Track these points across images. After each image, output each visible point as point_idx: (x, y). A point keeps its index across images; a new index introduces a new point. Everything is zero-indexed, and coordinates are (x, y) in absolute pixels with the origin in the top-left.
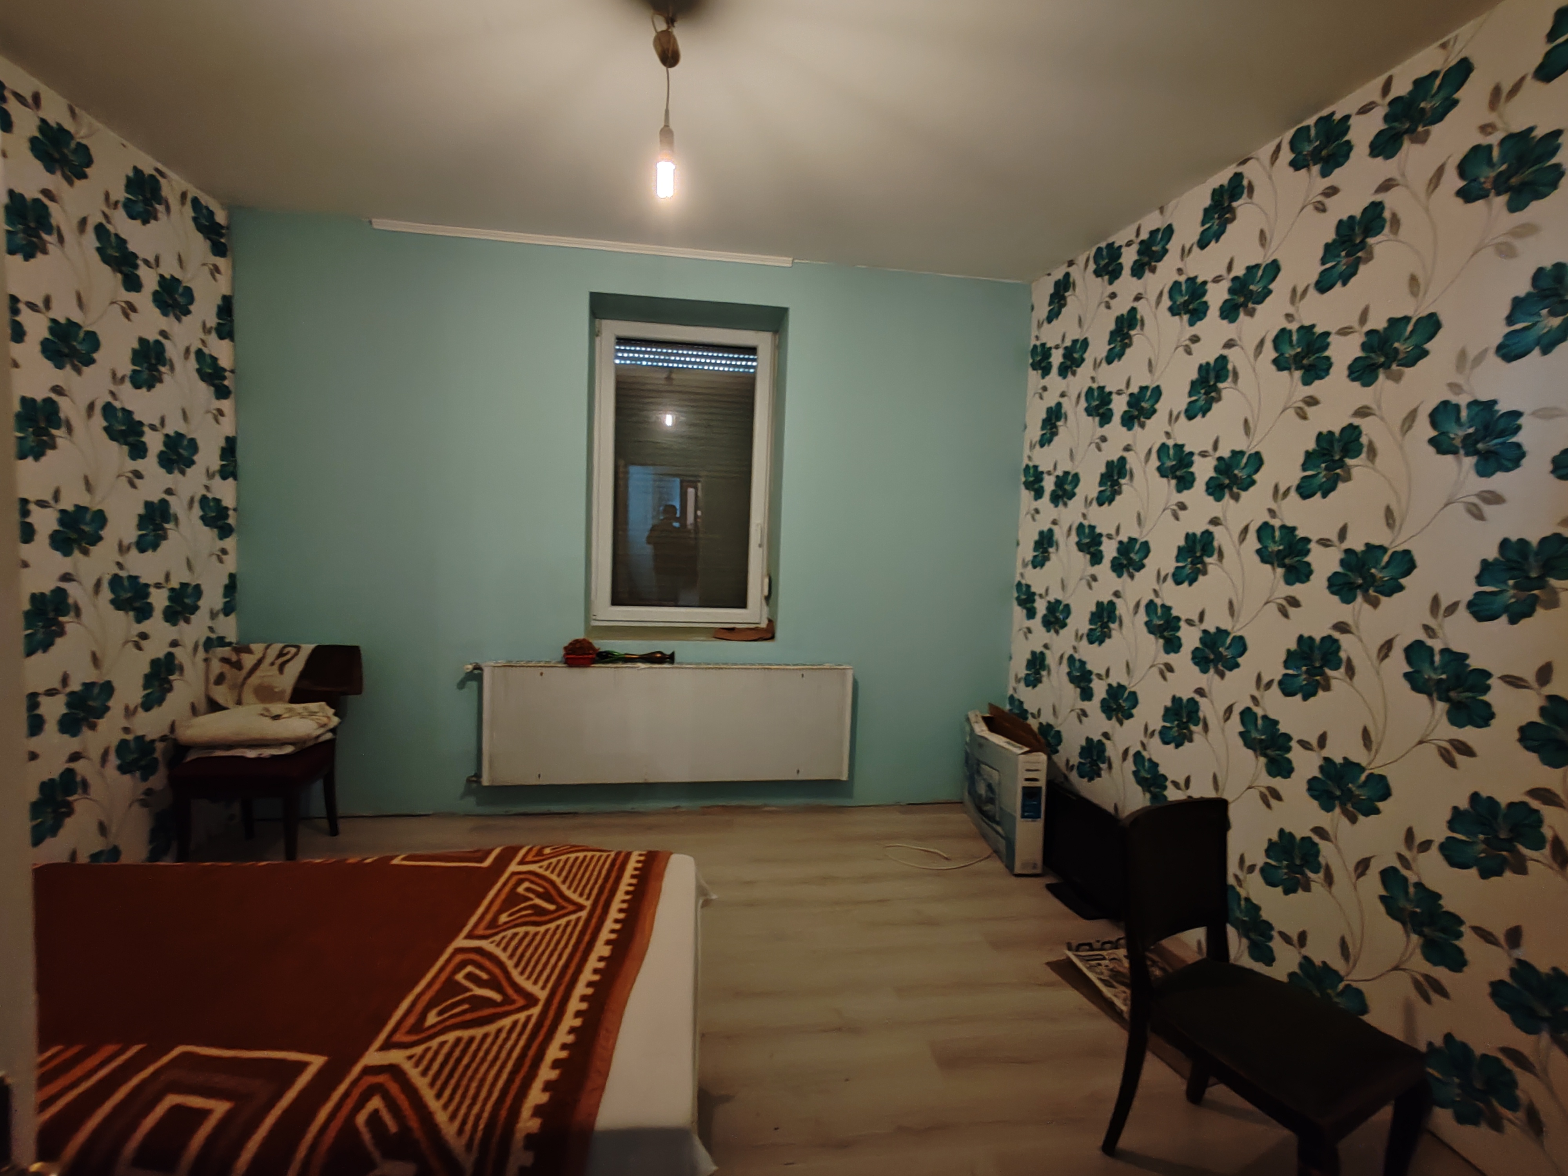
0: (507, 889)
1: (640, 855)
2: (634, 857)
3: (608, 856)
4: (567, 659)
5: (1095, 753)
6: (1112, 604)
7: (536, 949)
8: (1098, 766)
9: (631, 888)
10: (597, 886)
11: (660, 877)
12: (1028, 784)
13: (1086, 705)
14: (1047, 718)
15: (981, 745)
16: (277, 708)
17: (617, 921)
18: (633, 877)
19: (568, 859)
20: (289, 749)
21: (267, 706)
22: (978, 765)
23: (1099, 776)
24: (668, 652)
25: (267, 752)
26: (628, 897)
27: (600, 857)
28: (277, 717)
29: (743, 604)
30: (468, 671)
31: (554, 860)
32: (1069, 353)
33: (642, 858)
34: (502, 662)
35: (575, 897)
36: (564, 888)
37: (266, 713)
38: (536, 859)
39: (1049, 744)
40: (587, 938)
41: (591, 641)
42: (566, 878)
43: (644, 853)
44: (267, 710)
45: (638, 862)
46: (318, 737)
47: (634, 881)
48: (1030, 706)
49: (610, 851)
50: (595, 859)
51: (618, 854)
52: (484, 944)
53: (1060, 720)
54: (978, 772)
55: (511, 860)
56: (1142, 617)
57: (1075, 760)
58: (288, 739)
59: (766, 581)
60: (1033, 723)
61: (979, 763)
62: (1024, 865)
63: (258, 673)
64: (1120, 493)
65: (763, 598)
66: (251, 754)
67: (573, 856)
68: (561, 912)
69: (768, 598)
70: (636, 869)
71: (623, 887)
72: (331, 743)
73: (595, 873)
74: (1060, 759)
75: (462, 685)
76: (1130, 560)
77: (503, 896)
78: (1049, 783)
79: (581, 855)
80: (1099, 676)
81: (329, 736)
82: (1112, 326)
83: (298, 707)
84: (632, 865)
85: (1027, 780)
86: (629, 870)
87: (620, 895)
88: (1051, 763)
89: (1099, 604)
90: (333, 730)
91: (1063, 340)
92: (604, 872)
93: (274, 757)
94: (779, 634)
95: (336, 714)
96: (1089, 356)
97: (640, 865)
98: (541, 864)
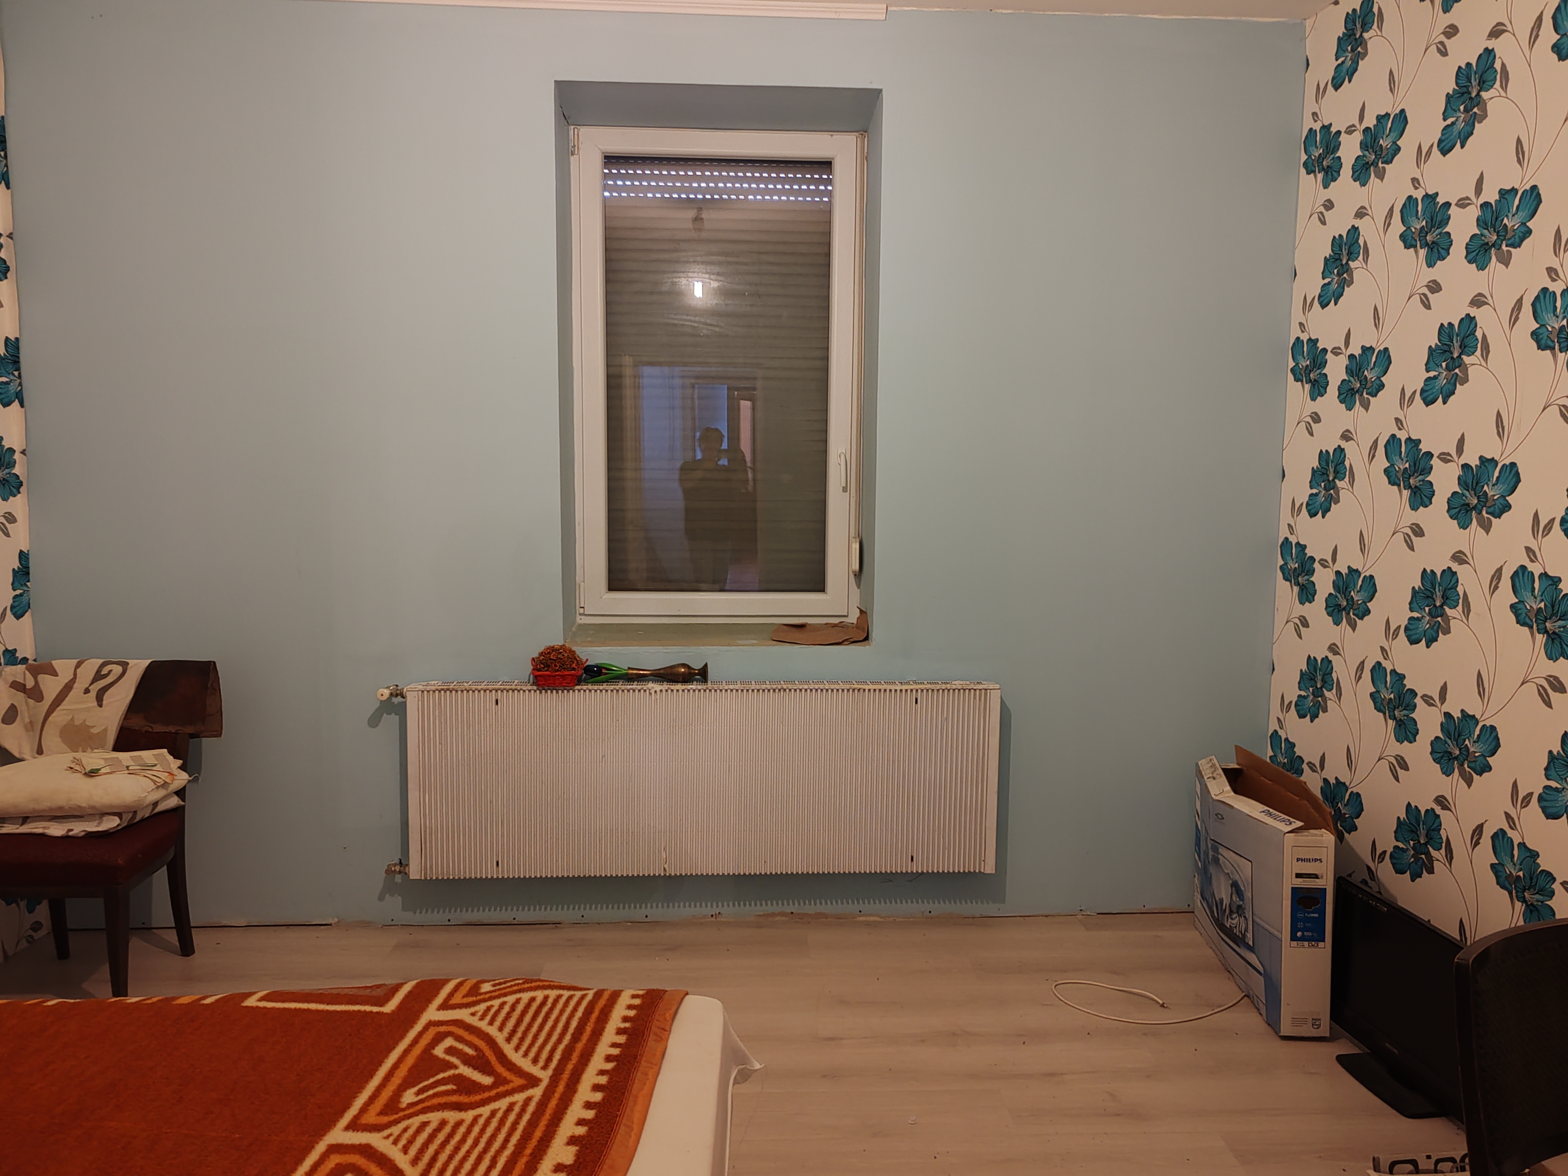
0: (417, 1051)
1: (634, 997)
2: (625, 999)
3: (583, 997)
4: (536, 677)
5: (1423, 832)
6: (1449, 573)
7: (457, 1149)
8: (1428, 854)
9: (616, 1051)
10: (561, 1047)
11: (665, 1031)
12: (1300, 883)
13: (1405, 749)
14: (1336, 770)
15: (1220, 817)
16: (93, 759)
17: (588, 1105)
18: (620, 1032)
19: (518, 1001)
20: (111, 823)
21: (79, 755)
22: (1216, 850)
23: (1431, 871)
24: (697, 665)
25: (79, 828)
26: (609, 1066)
27: (570, 998)
28: (92, 773)
29: (819, 586)
30: (384, 698)
31: (496, 1003)
32: (1370, 141)
33: (637, 1002)
34: (435, 684)
35: (525, 1064)
36: (508, 1049)
37: (77, 768)
38: (466, 1000)
39: (1338, 816)
40: (538, 1134)
41: (574, 649)
42: (513, 1032)
43: (641, 993)
44: (79, 762)
45: (630, 1007)
46: (155, 804)
47: (622, 1039)
48: (1306, 751)
49: (589, 989)
50: (562, 1001)
51: (599, 994)
52: (375, 1140)
53: (1360, 773)
54: (1216, 861)
55: (429, 1001)
56: (1506, 595)
57: (1388, 842)
58: (111, 806)
59: (856, 546)
60: (1313, 782)
61: (1216, 845)
62: (1297, 1021)
63: (65, 705)
64: (1465, 380)
65: (852, 576)
66: (56, 830)
67: (526, 996)
68: (502, 1089)
69: (859, 575)
70: (625, 1019)
71: (603, 1048)
72: (178, 812)
73: (561, 1025)
74: (1359, 841)
75: (374, 721)
76: (1483, 499)
77: (410, 1060)
78: (1341, 883)
79: (539, 995)
80: (1428, 700)
81: (174, 801)
82: (1450, 86)
83: (125, 757)
84: (619, 1011)
85: (1298, 876)
86: (615, 1021)
87: (597, 1062)
88: (1343, 851)
89: (1426, 575)
90: (181, 793)
91: (1361, 118)
92: (574, 1024)
93: (90, 835)
94: (875, 634)
95: (182, 768)
96: (1408, 143)
97: (632, 1013)
98: (472, 1010)
